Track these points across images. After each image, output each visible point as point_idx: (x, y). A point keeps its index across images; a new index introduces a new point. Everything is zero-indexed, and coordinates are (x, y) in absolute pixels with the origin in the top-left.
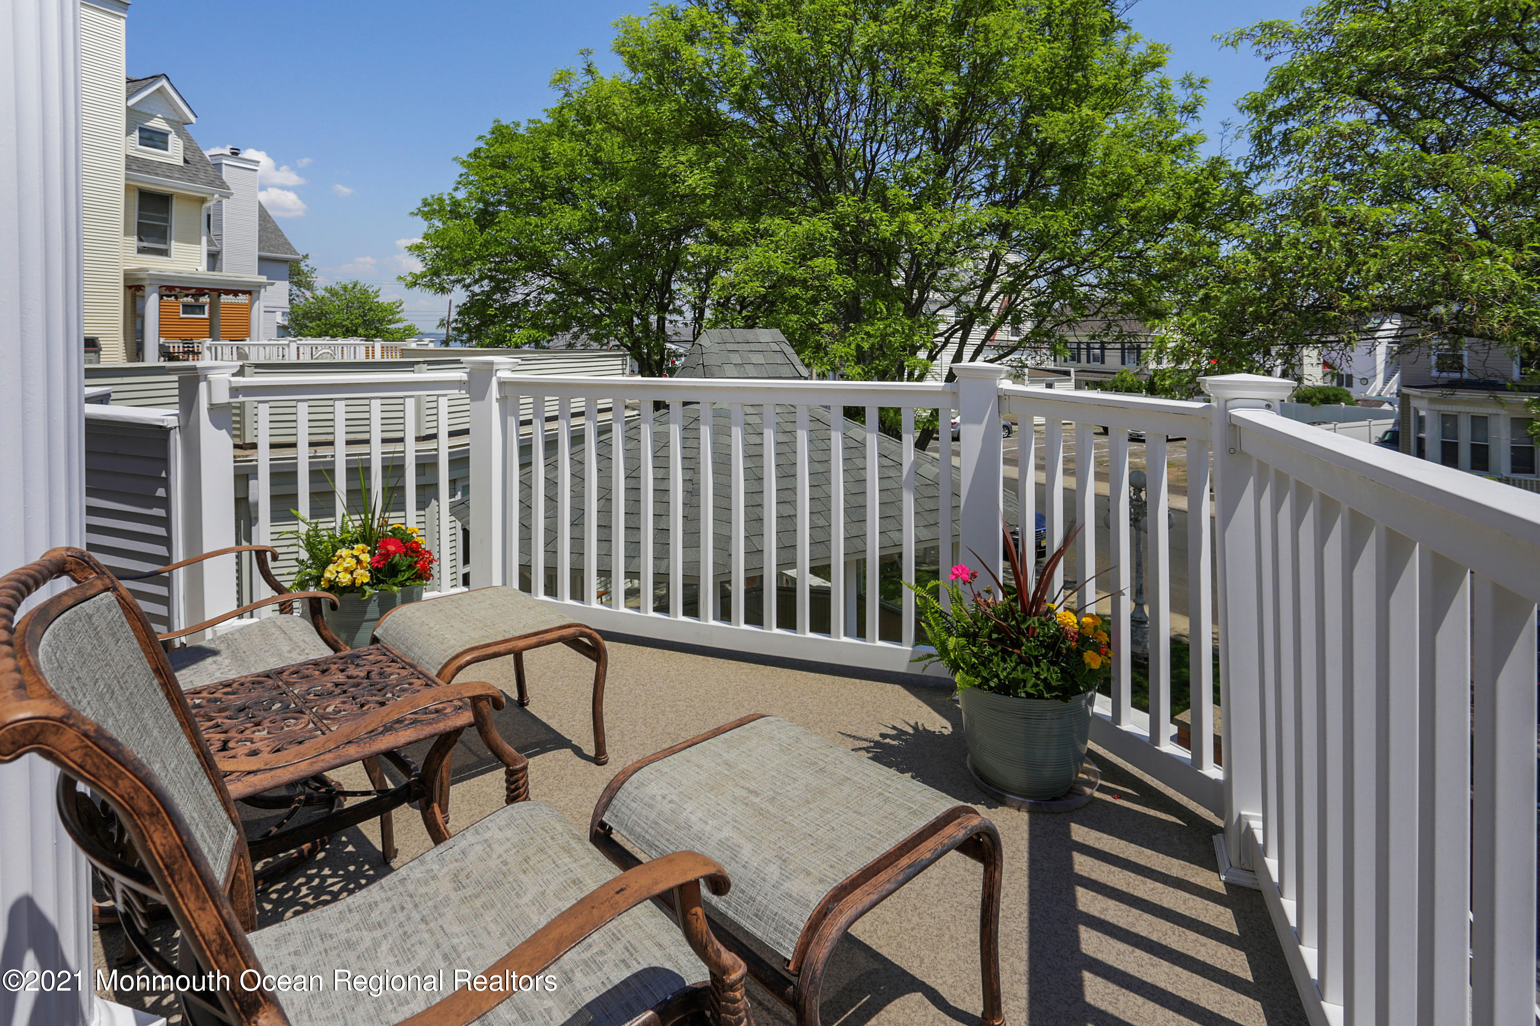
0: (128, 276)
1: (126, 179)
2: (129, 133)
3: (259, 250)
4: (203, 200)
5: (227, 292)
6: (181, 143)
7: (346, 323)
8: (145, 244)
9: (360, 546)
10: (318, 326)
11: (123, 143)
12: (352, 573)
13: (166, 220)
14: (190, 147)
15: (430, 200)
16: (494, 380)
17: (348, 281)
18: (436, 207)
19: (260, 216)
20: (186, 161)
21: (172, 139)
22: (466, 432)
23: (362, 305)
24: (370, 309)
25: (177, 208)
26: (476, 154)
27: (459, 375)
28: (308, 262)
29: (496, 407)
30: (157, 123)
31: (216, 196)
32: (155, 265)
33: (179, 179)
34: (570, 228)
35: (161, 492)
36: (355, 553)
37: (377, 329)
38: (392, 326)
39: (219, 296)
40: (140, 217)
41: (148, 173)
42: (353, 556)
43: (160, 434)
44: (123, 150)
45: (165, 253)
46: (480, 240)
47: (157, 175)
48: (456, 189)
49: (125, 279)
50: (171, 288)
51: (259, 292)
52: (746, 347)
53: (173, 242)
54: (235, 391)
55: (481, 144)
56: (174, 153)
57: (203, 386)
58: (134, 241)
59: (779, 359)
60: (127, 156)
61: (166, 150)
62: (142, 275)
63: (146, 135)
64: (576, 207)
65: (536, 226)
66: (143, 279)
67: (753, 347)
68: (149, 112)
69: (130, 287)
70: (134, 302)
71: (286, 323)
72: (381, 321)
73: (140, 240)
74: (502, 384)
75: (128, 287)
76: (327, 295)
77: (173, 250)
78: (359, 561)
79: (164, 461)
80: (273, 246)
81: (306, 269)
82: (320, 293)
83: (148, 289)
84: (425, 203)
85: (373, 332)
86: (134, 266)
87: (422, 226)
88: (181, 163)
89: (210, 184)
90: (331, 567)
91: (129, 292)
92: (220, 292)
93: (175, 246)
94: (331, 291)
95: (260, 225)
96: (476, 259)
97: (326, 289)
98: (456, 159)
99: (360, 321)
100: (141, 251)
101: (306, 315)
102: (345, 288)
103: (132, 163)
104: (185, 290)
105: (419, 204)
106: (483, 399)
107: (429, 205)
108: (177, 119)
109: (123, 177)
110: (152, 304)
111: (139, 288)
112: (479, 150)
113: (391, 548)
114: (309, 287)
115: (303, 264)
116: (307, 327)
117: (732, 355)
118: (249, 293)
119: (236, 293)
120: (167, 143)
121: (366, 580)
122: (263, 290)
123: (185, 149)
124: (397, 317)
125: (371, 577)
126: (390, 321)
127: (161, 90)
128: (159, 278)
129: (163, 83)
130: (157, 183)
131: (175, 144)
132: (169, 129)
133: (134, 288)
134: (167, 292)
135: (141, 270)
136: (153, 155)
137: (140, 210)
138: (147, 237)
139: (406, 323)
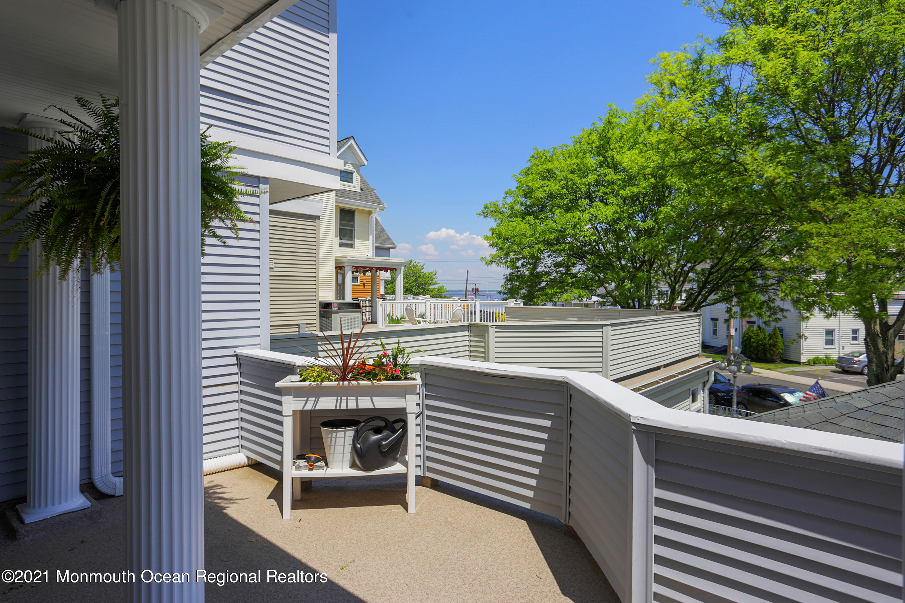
0: (337, 261)
1: (336, 202)
3: (376, 243)
4: (370, 213)
5: (381, 269)
6: (359, 178)
8: (343, 241)
13: (353, 226)
14: (364, 180)
15: (489, 206)
20: (361, 189)
21: (355, 175)
23: (415, 274)
24: (419, 277)
25: (358, 218)
30: (349, 167)
31: (377, 209)
32: (348, 253)
33: (359, 200)
38: (431, 287)
39: (376, 271)
40: (341, 224)
41: (345, 197)
45: (351, 246)
47: (349, 198)
49: (336, 263)
50: (357, 267)
51: (400, 269)
53: (356, 240)
56: (356, 185)
58: (337, 240)
61: (352, 183)
62: (344, 260)
63: (343, 174)
66: (343, 262)
72: (425, 284)
73: (341, 239)
75: (337, 267)
77: (356, 244)
80: (382, 240)
83: (346, 269)
84: (486, 207)
85: (421, 291)
86: (338, 255)
88: (360, 191)
89: (374, 202)
91: (338, 271)
92: (378, 269)
93: (357, 242)
99: (414, 284)
100: (341, 245)
103: (338, 193)
104: (367, 269)
105: (482, 208)
108: (357, 163)
109: (334, 201)
110: (349, 276)
111: (342, 268)
118: (395, 269)
119: (386, 270)
120: (352, 178)
122: (402, 268)
123: (361, 181)
124: (434, 281)
126: (430, 284)
127: (350, 147)
128: (351, 261)
129: (352, 141)
130: (349, 204)
131: (356, 177)
132: (354, 170)
133: (340, 268)
134: (356, 269)
135: (342, 257)
136: (347, 186)
137: (340, 220)
138: (344, 237)
139: (439, 285)
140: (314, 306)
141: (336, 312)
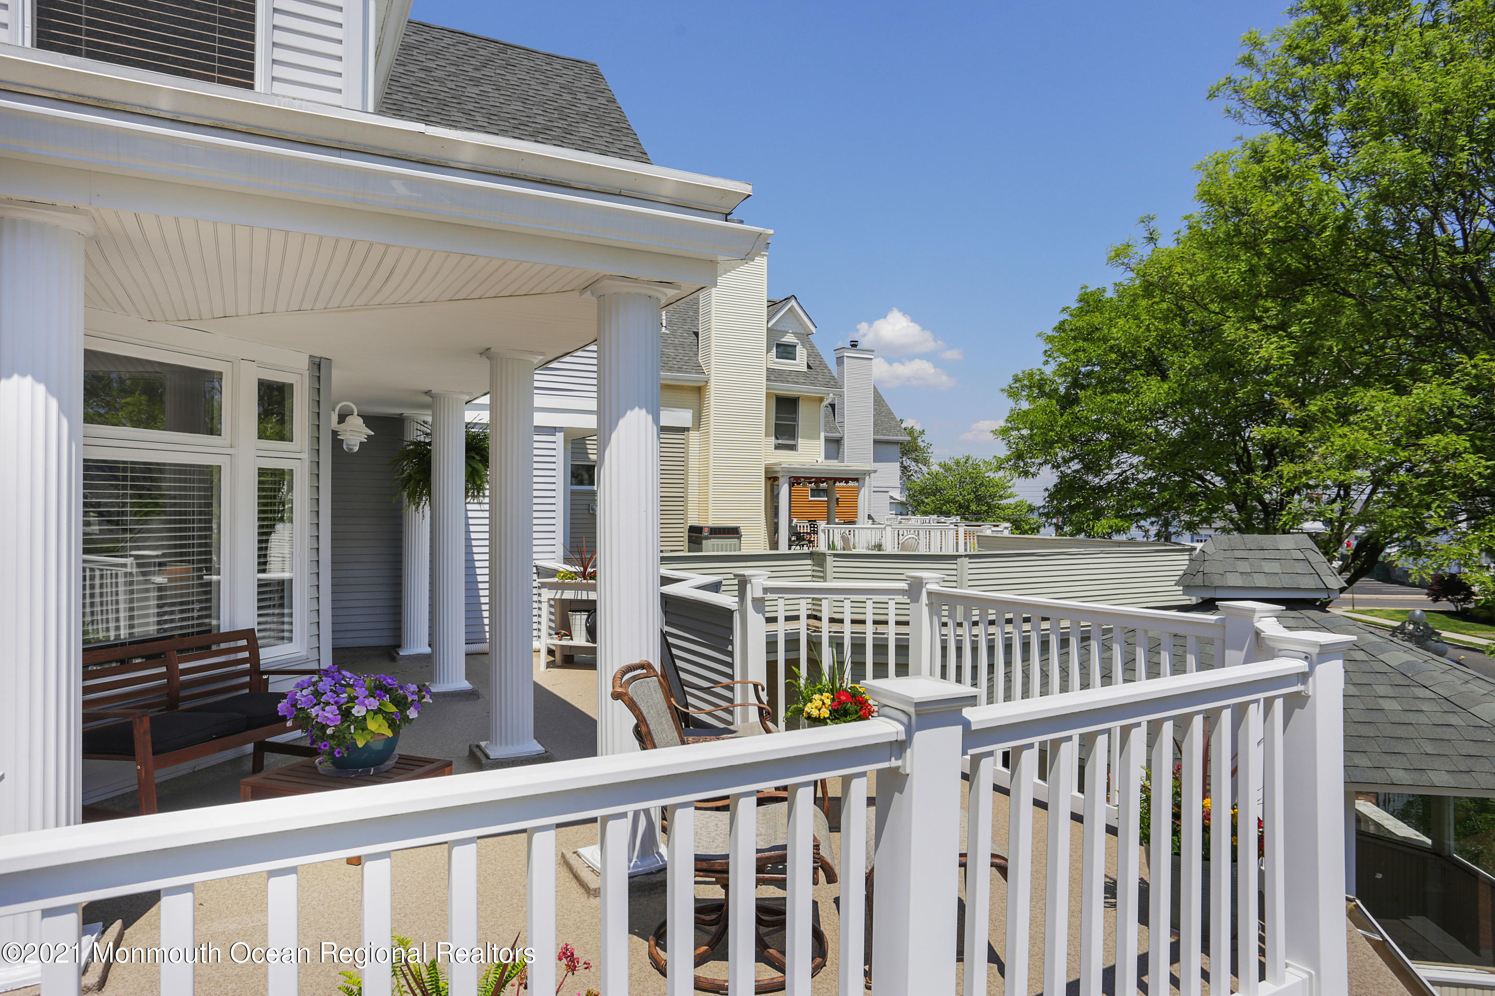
0: (768, 470)
1: (767, 388)
2: (768, 351)
3: (874, 434)
4: (821, 400)
5: (840, 480)
6: (805, 351)
7: (960, 498)
8: (780, 441)
9: (827, 694)
10: (933, 502)
11: (765, 359)
12: (819, 710)
13: (795, 420)
14: (813, 353)
15: (1020, 376)
16: (924, 591)
17: (960, 456)
18: (1026, 382)
19: (875, 401)
20: (809, 367)
21: (799, 348)
22: (907, 623)
23: (974, 480)
24: (982, 484)
25: (803, 408)
26: (1061, 328)
27: (903, 585)
28: (924, 437)
29: (925, 610)
30: (789, 339)
31: (831, 395)
32: (788, 460)
33: (804, 383)
34: (1155, 403)
35: (730, 648)
36: (823, 698)
37: (989, 505)
38: (1003, 502)
39: (835, 483)
40: (777, 418)
41: (782, 382)
42: (821, 700)
43: (729, 613)
44: (765, 365)
45: (793, 448)
46: (1061, 422)
47: (788, 382)
48: (1046, 363)
49: (766, 472)
50: (797, 478)
51: (864, 479)
52: (1261, 554)
53: (800, 439)
54: (766, 590)
55: (1066, 316)
56: (800, 362)
57: (749, 586)
58: (772, 439)
59: (1301, 568)
60: (768, 369)
61: (794, 359)
62: (777, 468)
63: (781, 349)
64: (1164, 377)
65: (1120, 403)
66: (778, 472)
67: (1267, 554)
68: (783, 329)
69: (770, 478)
70: (772, 490)
71: (904, 499)
72: (993, 496)
73: (777, 438)
74: (929, 594)
75: (768, 478)
76: (942, 470)
77: (799, 445)
78: (824, 704)
79: (731, 629)
80: (886, 429)
81: (922, 445)
82: (935, 468)
83: (781, 480)
84: (1016, 380)
85: (984, 508)
86: (772, 460)
87: (1007, 405)
88: (805, 370)
89: (826, 385)
90: (809, 705)
91: (769, 483)
92: (836, 480)
93: (801, 442)
94: (944, 466)
95: (875, 409)
96: (1057, 442)
97: (940, 465)
98: (1039, 335)
99: (972, 496)
100: (778, 447)
101: (922, 491)
102: (958, 463)
103: (772, 375)
104: (808, 479)
105: (1010, 381)
106: (918, 602)
107: (1020, 381)
108: (802, 332)
109: (765, 387)
110: (784, 491)
111: (776, 479)
112: (1064, 322)
113: (843, 698)
114: (926, 462)
115: (920, 440)
116: (923, 502)
117: (1240, 563)
118: (856, 480)
119: (847, 480)
120: (795, 353)
121: (827, 716)
122: (867, 478)
123: (809, 356)
124: (1009, 491)
125: (831, 714)
126: (1001, 496)
127: (791, 309)
128: (788, 470)
129: (793, 302)
130: (788, 389)
131: (801, 353)
132: (797, 341)
133: (772, 479)
134: (795, 481)
135: (775, 464)
136: (785, 365)
137: (777, 413)
138: (781, 435)
139: (1017, 499)
140: (682, 530)
141: (707, 538)
